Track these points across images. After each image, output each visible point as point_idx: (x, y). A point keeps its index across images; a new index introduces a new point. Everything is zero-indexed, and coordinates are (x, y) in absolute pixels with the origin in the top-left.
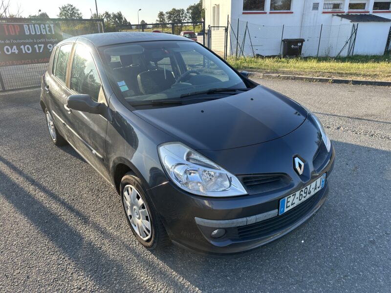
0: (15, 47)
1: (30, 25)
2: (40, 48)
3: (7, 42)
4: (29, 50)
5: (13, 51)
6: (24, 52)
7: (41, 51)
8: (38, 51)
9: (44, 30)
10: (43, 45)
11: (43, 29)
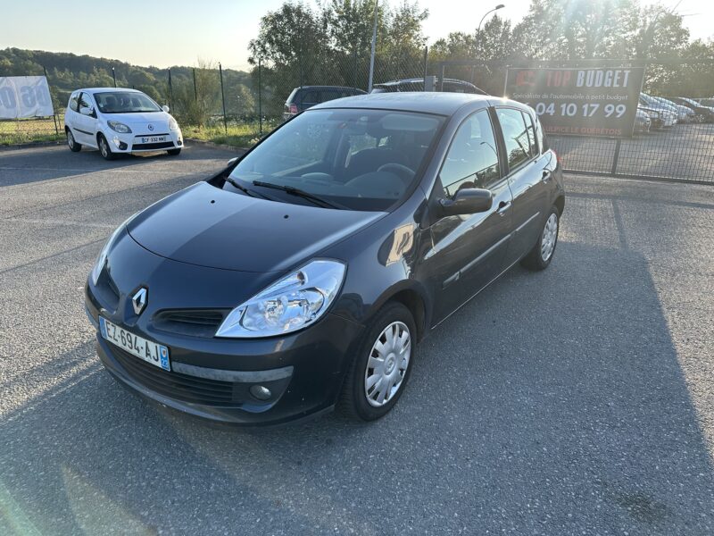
0: (552, 105)
1: (589, 72)
2: (590, 109)
3: (545, 96)
4: (571, 112)
5: (548, 111)
6: (563, 114)
7: (590, 115)
8: (585, 115)
9: (610, 80)
10: (597, 106)
11: (609, 77)
